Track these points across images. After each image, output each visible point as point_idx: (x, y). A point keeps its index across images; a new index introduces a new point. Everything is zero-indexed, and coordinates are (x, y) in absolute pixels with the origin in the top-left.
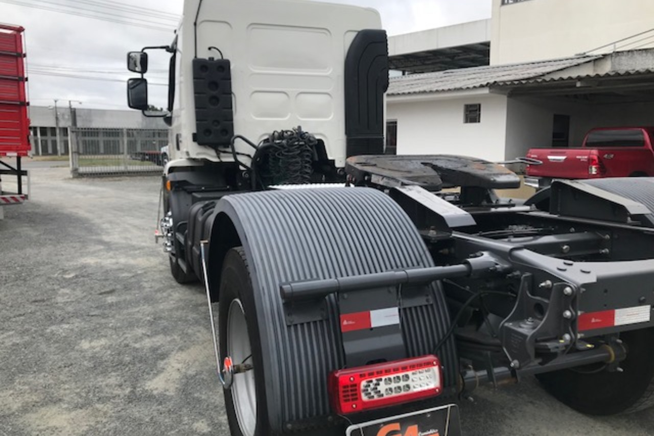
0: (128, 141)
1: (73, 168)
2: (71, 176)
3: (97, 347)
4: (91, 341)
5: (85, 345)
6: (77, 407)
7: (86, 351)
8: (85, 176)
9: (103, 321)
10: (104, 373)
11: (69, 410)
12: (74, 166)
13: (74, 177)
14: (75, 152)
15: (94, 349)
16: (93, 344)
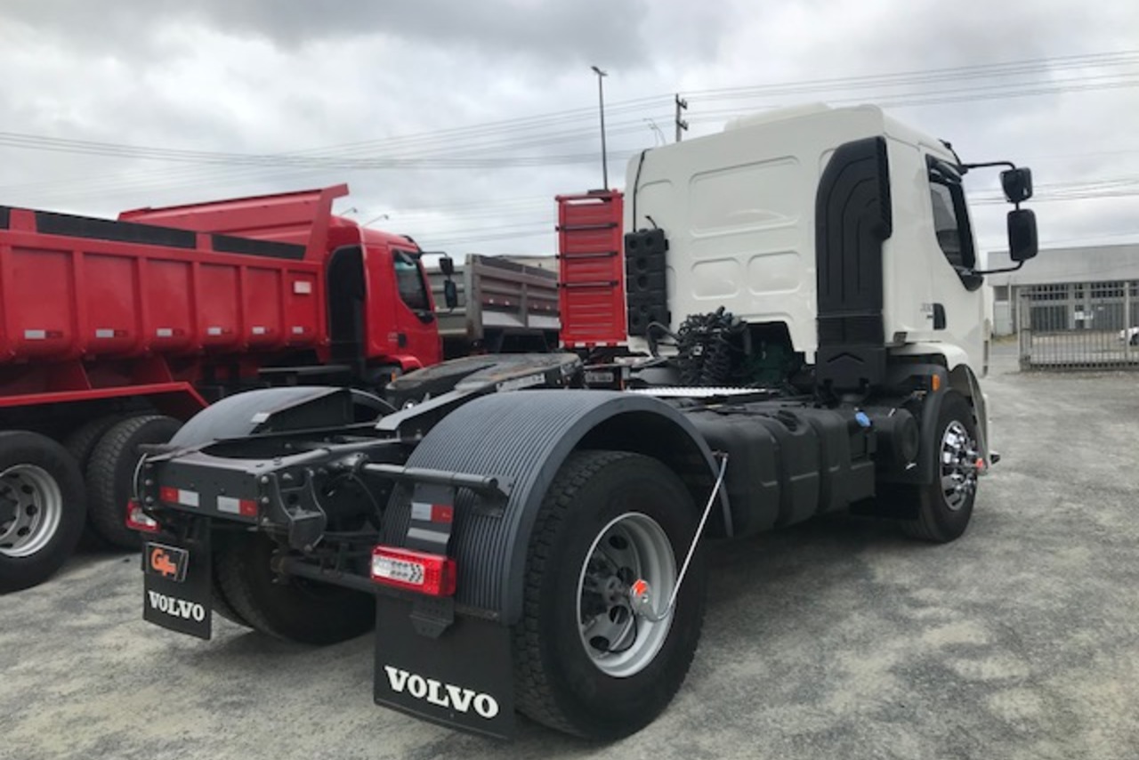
0: (1131, 304)
1: (1021, 355)
2: (1018, 369)
8: (1042, 369)
12: (1024, 352)
13: (1022, 370)
14: (1027, 329)
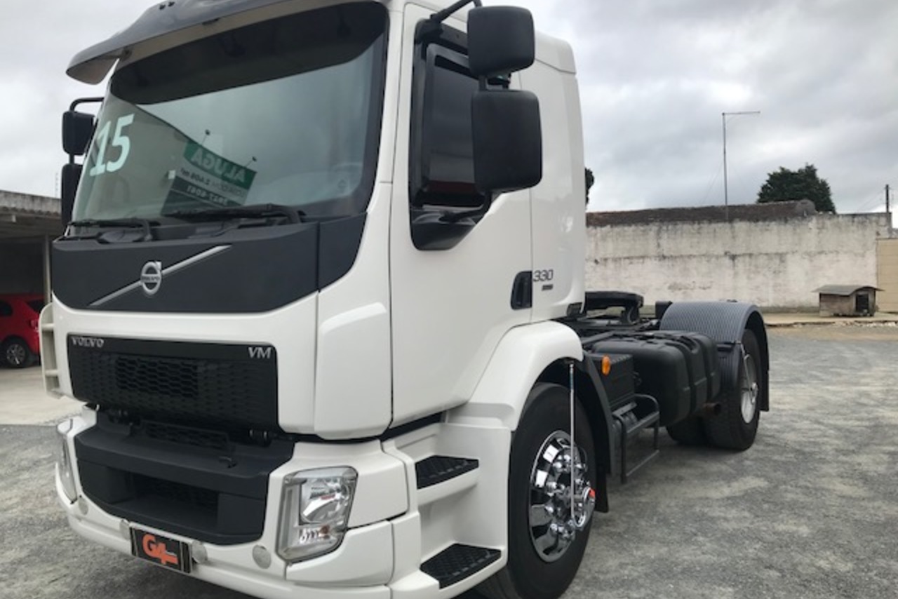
3: (791, 524)
4: (797, 531)
5: (804, 531)
6: (828, 490)
7: (806, 524)
9: (765, 556)
10: (795, 502)
11: (834, 490)
15: (795, 523)
16: (794, 528)
